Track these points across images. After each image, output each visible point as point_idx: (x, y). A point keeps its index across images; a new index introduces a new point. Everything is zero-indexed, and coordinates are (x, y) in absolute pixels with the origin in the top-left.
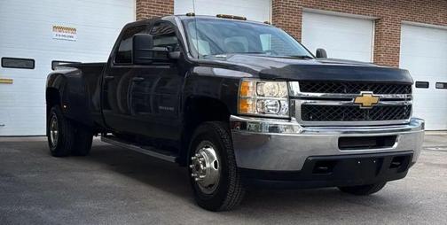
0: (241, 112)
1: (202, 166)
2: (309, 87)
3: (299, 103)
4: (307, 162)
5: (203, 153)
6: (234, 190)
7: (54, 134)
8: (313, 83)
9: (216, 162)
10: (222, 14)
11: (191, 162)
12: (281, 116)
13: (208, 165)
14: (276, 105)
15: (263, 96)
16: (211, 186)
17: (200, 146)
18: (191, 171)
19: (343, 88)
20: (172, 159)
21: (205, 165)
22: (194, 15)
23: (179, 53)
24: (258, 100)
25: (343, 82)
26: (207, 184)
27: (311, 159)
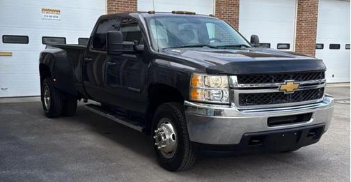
0: (192, 99)
1: (163, 138)
2: (245, 80)
3: (237, 92)
4: (244, 138)
5: (163, 128)
6: (188, 157)
7: (47, 100)
8: (248, 76)
9: (173, 135)
10: (176, 10)
11: (154, 134)
12: (224, 102)
13: (167, 137)
14: (220, 93)
15: (209, 86)
16: (170, 153)
17: (161, 121)
18: (154, 141)
19: (271, 79)
20: (139, 129)
21: (165, 138)
22: (154, 13)
23: (143, 46)
24: (206, 90)
25: (272, 74)
26: (167, 151)
27: (246, 135)
